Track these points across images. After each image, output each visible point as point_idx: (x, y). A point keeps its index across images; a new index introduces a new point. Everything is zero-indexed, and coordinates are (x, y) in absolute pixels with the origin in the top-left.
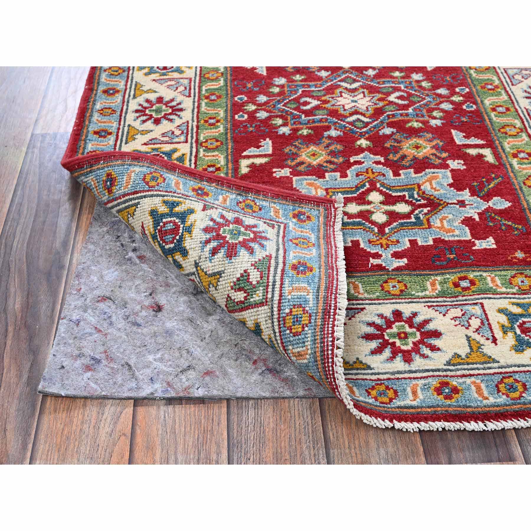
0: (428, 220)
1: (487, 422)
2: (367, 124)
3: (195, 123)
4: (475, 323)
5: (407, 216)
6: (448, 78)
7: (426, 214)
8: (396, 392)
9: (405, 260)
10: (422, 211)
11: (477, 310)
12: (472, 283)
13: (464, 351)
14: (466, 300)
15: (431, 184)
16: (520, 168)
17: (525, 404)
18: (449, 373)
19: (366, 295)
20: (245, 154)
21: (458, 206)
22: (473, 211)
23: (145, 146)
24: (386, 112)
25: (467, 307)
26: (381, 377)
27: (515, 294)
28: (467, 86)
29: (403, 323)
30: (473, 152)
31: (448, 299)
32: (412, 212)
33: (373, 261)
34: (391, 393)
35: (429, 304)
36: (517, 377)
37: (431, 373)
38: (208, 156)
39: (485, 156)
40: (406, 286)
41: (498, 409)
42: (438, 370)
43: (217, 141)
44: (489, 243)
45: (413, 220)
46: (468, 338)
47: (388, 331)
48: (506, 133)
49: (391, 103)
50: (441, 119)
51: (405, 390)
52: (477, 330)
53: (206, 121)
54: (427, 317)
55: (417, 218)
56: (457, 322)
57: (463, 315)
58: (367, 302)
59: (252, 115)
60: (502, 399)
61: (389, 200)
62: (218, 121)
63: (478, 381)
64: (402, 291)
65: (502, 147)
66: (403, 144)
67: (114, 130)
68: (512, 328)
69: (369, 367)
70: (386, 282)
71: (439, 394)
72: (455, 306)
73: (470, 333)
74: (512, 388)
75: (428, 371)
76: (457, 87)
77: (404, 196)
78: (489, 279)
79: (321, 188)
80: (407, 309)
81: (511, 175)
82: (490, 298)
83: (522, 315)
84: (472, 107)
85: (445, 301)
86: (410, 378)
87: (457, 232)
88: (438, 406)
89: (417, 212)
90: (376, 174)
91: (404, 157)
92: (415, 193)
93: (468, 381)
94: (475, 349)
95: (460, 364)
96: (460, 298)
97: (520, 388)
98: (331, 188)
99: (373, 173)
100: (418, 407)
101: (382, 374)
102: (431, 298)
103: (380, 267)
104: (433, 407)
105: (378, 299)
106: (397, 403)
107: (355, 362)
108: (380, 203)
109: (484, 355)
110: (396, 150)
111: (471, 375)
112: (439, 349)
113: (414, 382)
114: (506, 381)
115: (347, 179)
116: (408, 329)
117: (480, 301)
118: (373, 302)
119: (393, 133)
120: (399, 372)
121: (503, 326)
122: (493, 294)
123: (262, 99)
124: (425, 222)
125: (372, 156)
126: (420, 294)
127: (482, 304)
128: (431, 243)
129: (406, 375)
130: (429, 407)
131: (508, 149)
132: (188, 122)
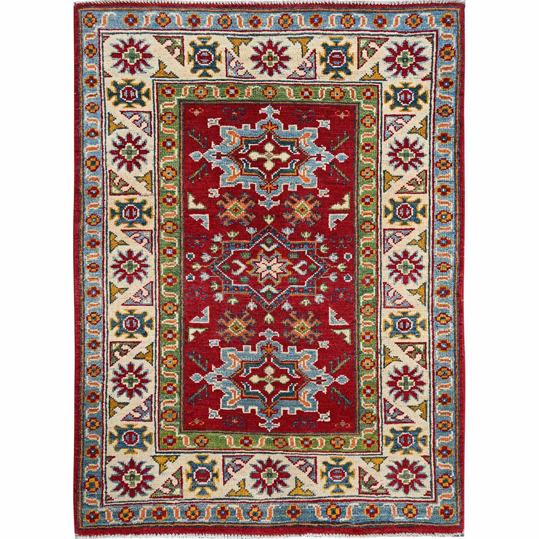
0: (241, 144)
2: (263, 242)
3: (379, 250)
4: (233, 64)
5: (253, 149)
6: (197, 294)
7: (242, 148)
8: (279, 23)
9: (260, 112)
10: (243, 152)
11: (230, 72)
12: (228, 92)
13: (243, 46)
14: (234, 80)
15: (234, 172)
16: (175, 188)
17: (221, 12)
18: (252, 33)
19: (285, 87)
20: (346, 215)
21: (222, 153)
22: (214, 149)
23: (412, 227)
24: (249, 251)
25: (234, 75)
26: (284, 33)
27: (208, 83)
28: (186, 283)
29: (269, 66)
30: (201, 206)
31: (242, 82)
32: (249, 152)
33: (277, 112)
34: (282, 21)
35: (253, 79)
36: (221, 28)
37: (261, 33)
38: (370, 214)
39: (193, 201)
40: (263, 92)
41: (234, 10)
42: (257, 35)
43: (364, 230)
44: (212, 122)
45: (250, 145)
46: (238, 55)
47: (277, 62)
48: (174, 224)
49: (243, 262)
50: (213, 242)
51: (274, 24)
52: (233, 59)
53: (372, 252)
54: (255, 70)
55: (247, 146)
56: (241, 65)
57: (237, 70)
58: (285, 83)
59: (341, 260)
60: (231, 15)
61: (260, 163)
62: (364, 252)
63: (239, 27)
64: (266, 89)
65: (180, 211)
66: (244, 215)
68: (215, 58)
69: (289, 38)
70: (273, 96)
71: (259, 20)
72: (241, 77)
73: (237, 58)
74: (225, 21)
75: (262, 35)
76: (194, 282)
77: (251, 167)
78: (218, 95)
79: (301, 176)
80: (265, 76)
81: (182, 182)
82: (221, 80)
83: (208, 68)
84: (189, 256)
85: (245, 81)
86: (271, 31)
87: (227, 131)
88: (261, 12)
89: (246, 151)
90: (265, 187)
91: (246, 202)
92: (244, 168)
93: (244, 28)
94: (237, 48)
95: (245, 39)
96: (236, 82)
97: (221, 20)
98: (295, 176)
99: (267, 189)
100: (270, 12)
101: (283, 35)
102: (251, 84)
103: (275, 107)
104: (264, 12)
105: (279, 84)
106: (279, 15)
107: (296, 42)
108: (266, 160)
109: (232, 43)
110: (248, 210)
111: (242, 31)
112: (254, 48)
113: (269, 29)
114: (227, 26)
115: (284, 184)
116: (267, 62)
117: (227, 78)
118: (282, 83)
119: (249, 227)
120: (275, 35)
121: (219, 60)
122: (219, 83)
123: (333, 277)
124: (243, 143)
125: (265, 206)
126: (257, 87)
127: (227, 76)
128: (243, 125)
129: (272, 33)
130: (265, 12)
131: (177, 207)
132: (384, 253)
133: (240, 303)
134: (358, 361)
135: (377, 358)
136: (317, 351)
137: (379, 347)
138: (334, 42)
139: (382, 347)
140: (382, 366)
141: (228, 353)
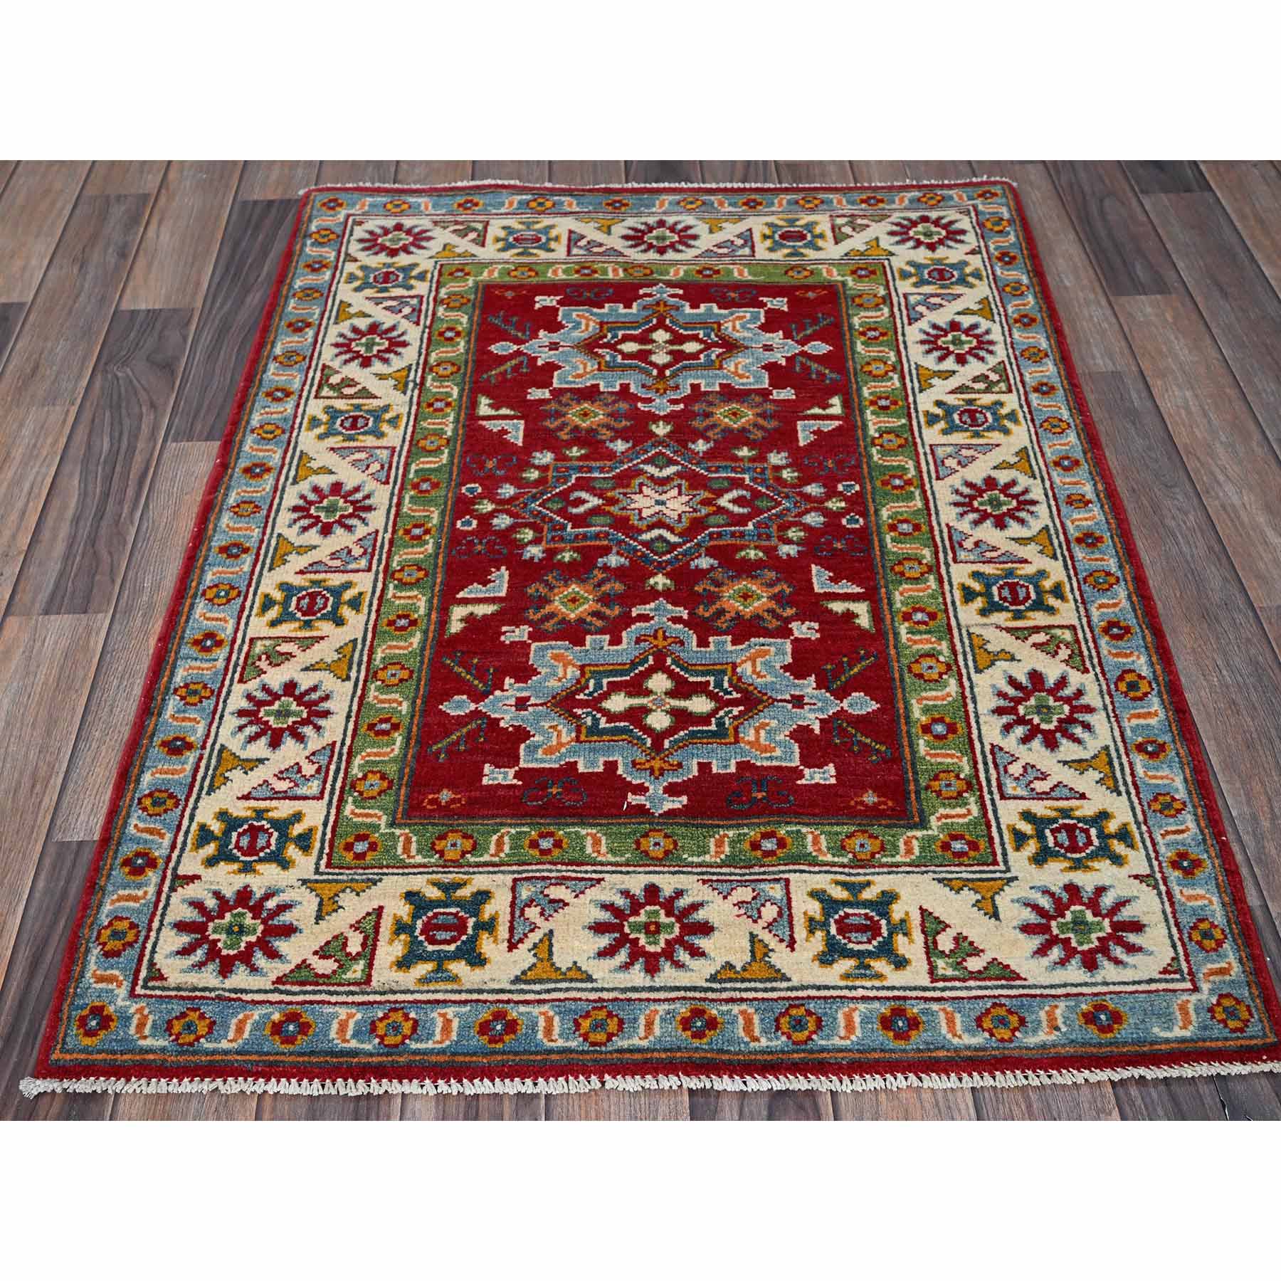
0: (736, 729)
1: (748, 1078)
2: (674, 547)
3: (388, 536)
4: (769, 912)
5: (705, 719)
6: (830, 464)
7: (735, 718)
8: (621, 1022)
9: (684, 799)
10: (730, 712)
11: (777, 892)
12: (782, 844)
13: (740, 958)
14: (764, 873)
15: (754, 665)
16: (908, 640)
17: (811, 1051)
18: (710, 995)
19: (610, 858)
20: (461, 595)
21: (790, 706)
22: (812, 716)
23: (300, 576)
24: (709, 527)
25: (762, 886)
26: (605, 995)
27: (844, 866)
28: (859, 480)
29: (657, 907)
30: (838, 607)
31: (738, 871)
32: (715, 712)
33: (633, 799)
34: (612, 1025)
35: (705, 877)
36: (811, 1006)
37: (682, 994)
38: (400, 598)
39: (857, 616)
40: (675, 843)
41: (769, 1058)
42: (694, 989)
43: (420, 569)
44: (825, 775)
45: (713, 727)
46: (753, 937)
47: (632, 919)
48: (902, 574)
49: (721, 510)
50: (798, 544)
51: (636, 1020)
52: (770, 924)
53: (407, 532)
54: (699, 899)
55: (720, 724)
56: (742, 911)
57: (754, 898)
58: (609, 868)
59: (485, 520)
60: (780, 1042)
61: (682, 689)
62: (427, 532)
63: (751, 1010)
64: (667, 853)
65: (889, 599)
66: (724, 588)
67: (252, 544)
68: (824, 925)
69: (589, 979)
70: (646, 835)
71: (684, 1029)
72: (743, 883)
73: (758, 929)
74: (798, 1024)
75: (678, 989)
76: (840, 481)
77: (708, 683)
78: (810, 838)
79: (574, 666)
80: (667, 883)
81: (892, 652)
82: (802, 872)
83: (845, 903)
84: (857, 521)
85: (731, 874)
86: (648, 1000)
87: (778, 753)
88: (679, 1049)
89: (721, 713)
90: (669, 640)
91: (721, 612)
92: (726, 678)
93: (736, 1009)
94: (759, 956)
95: (730, 980)
96: (756, 869)
97: (811, 1026)
98: (589, 665)
99: (665, 638)
100: (648, 1050)
101: (608, 990)
102: (712, 867)
103: (641, 810)
104: (670, 1050)
105: (628, 865)
106: (620, 1043)
107: (569, 969)
108: (666, 694)
109: (772, 967)
110: (712, 598)
111: (742, 1000)
112: (703, 954)
113: (653, 1007)
114: (793, 1012)
115: (619, 647)
116: (663, 918)
117: (786, 876)
118: (619, 869)
119: (712, 568)
120: (634, 989)
121: (811, 920)
122: (810, 865)
123: (508, 490)
124: (731, 731)
125: (669, 607)
126: (695, 859)
127: (787, 881)
128: (733, 769)
129: (644, 995)
130: (665, 1050)
131: (899, 605)
132: (377, 532)
133: (727, 449)
134: (465, 374)
135: (423, 378)
136: (555, 385)
137: (416, 392)
138: (446, 970)
139: (409, 393)
140: (414, 367)
141: (752, 380)
